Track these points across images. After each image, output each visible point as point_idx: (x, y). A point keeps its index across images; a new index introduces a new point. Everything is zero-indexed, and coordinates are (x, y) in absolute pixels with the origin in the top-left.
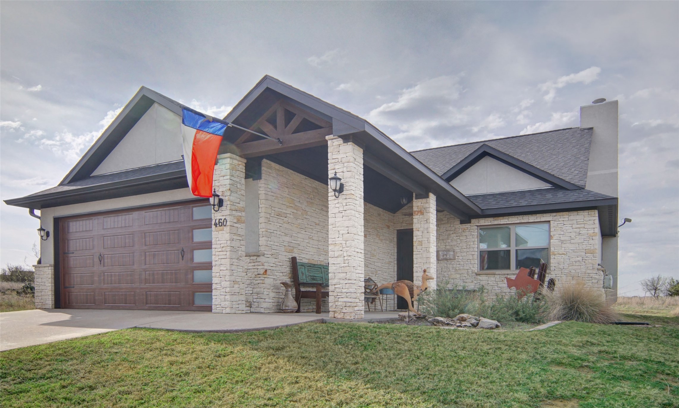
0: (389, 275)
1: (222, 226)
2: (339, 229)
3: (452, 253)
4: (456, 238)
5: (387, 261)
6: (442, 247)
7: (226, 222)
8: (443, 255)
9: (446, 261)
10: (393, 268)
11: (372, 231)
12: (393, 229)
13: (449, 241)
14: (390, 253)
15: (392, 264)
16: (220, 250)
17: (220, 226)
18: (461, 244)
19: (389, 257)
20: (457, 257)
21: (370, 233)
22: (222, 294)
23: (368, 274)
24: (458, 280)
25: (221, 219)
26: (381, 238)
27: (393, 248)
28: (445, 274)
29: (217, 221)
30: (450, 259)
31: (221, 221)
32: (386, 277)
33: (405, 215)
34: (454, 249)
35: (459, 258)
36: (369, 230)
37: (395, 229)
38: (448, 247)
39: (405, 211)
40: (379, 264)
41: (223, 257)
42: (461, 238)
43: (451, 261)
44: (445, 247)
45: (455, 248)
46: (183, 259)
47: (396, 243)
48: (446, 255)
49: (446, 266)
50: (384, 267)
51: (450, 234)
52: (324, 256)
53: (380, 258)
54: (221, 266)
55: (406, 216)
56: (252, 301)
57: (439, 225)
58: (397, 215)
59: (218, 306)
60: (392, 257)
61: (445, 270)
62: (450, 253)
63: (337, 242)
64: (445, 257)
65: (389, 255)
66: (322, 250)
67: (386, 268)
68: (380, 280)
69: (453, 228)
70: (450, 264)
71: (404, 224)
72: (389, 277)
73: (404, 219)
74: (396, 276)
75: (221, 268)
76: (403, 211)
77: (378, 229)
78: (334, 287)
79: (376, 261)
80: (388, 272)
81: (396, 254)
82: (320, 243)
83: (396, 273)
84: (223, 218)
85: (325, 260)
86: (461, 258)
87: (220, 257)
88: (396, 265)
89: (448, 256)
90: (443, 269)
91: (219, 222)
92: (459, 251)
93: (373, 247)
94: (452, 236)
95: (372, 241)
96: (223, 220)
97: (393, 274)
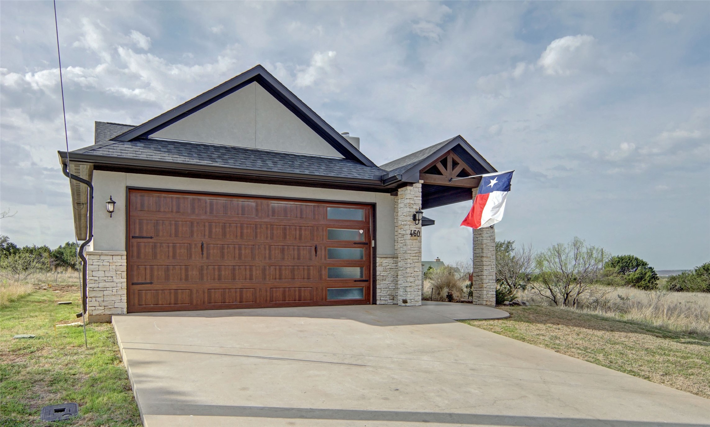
1: (416, 236)
2: (489, 247)
7: (419, 233)
16: (414, 255)
17: (414, 236)
22: (416, 290)
25: (416, 231)
29: (412, 232)
31: (415, 232)
41: (417, 261)
46: (316, 256)
54: (415, 268)
56: (394, 295)
59: (412, 300)
63: (488, 256)
75: (416, 270)
78: (486, 285)
84: (417, 230)
87: (414, 261)
91: (414, 233)
96: (417, 231)
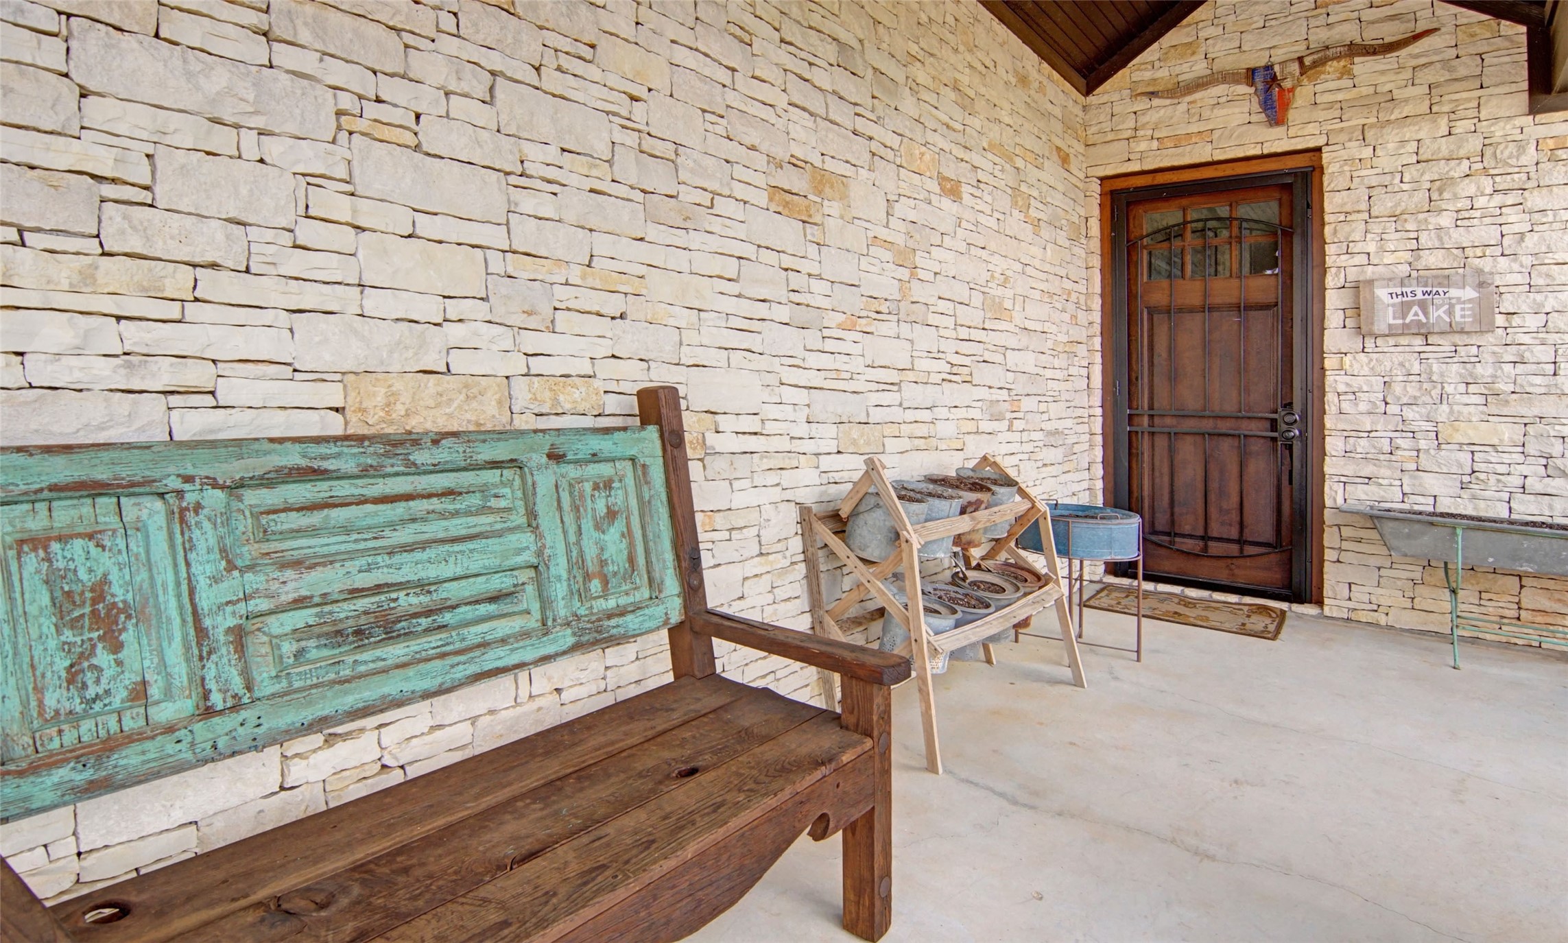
0: (1069, 412)
3: (1470, 293)
4: (1498, 199)
5: (1063, 338)
6: (1388, 259)
8: (1405, 308)
9: (1419, 341)
10: (1084, 372)
11: (988, 166)
12: (1082, 176)
13: (1446, 220)
14: (1074, 297)
15: (1082, 350)
18: (1531, 241)
19: (1066, 317)
20: (1500, 320)
21: (981, 175)
23: (971, 426)
24: (1506, 458)
26: (1033, 213)
27: (1083, 273)
28: (1409, 413)
30: (1452, 330)
32: (1060, 425)
33: (1152, 94)
34: (1480, 272)
35: (1516, 320)
36: (976, 159)
37: (1091, 172)
38: (1432, 259)
39: (1147, 75)
40: (1028, 361)
42: (1535, 200)
43: (1457, 339)
44: (1408, 256)
45: (1486, 265)
47: (1095, 245)
48: (1423, 305)
49: (1416, 368)
50: (1049, 373)
51: (1443, 184)
52: (604, 325)
53: (1030, 325)
55: (1156, 102)
57: (1370, 134)
58: (1105, 98)
60: (1082, 317)
61: (1412, 390)
62: (1454, 292)
64: (1415, 314)
65: (1070, 307)
66: (575, 275)
67: (1058, 374)
68: (1028, 447)
69: (1474, 144)
70: (1446, 360)
71: (1143, 146)
72: (1069, 423)
73: (1143, 120)
74: (1099, 411)
76: (1137, 76)
77: (1020, 163)
79: (1012, 342)
80: (1065, 396)
81: (1097, 303)
82: (528, 203)
83: (1097, 399)
85: (608, 369)
86: (1533, 322)
88: (1098, 358)
89: (1438, 314)
90: (1397, 389)
92: (1518, 279)
93: (996, 259)
94: (1469, 188)
95: (992, 223)
97: (1082, 400)
